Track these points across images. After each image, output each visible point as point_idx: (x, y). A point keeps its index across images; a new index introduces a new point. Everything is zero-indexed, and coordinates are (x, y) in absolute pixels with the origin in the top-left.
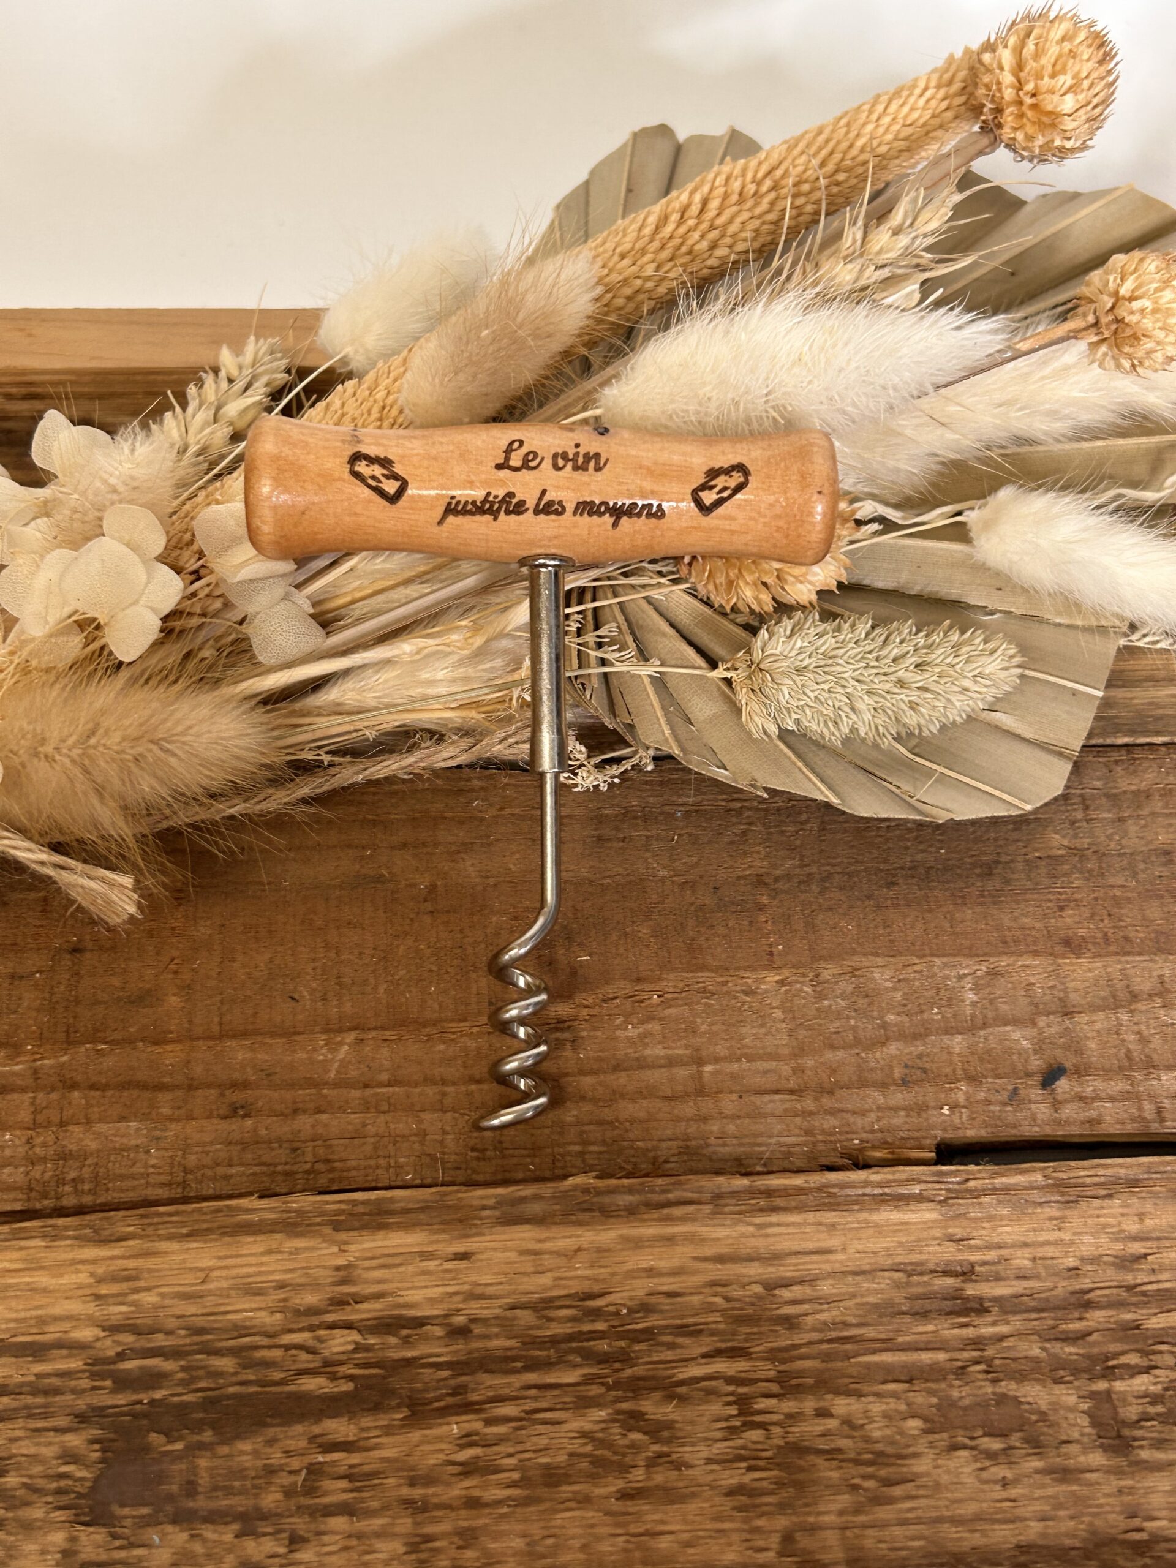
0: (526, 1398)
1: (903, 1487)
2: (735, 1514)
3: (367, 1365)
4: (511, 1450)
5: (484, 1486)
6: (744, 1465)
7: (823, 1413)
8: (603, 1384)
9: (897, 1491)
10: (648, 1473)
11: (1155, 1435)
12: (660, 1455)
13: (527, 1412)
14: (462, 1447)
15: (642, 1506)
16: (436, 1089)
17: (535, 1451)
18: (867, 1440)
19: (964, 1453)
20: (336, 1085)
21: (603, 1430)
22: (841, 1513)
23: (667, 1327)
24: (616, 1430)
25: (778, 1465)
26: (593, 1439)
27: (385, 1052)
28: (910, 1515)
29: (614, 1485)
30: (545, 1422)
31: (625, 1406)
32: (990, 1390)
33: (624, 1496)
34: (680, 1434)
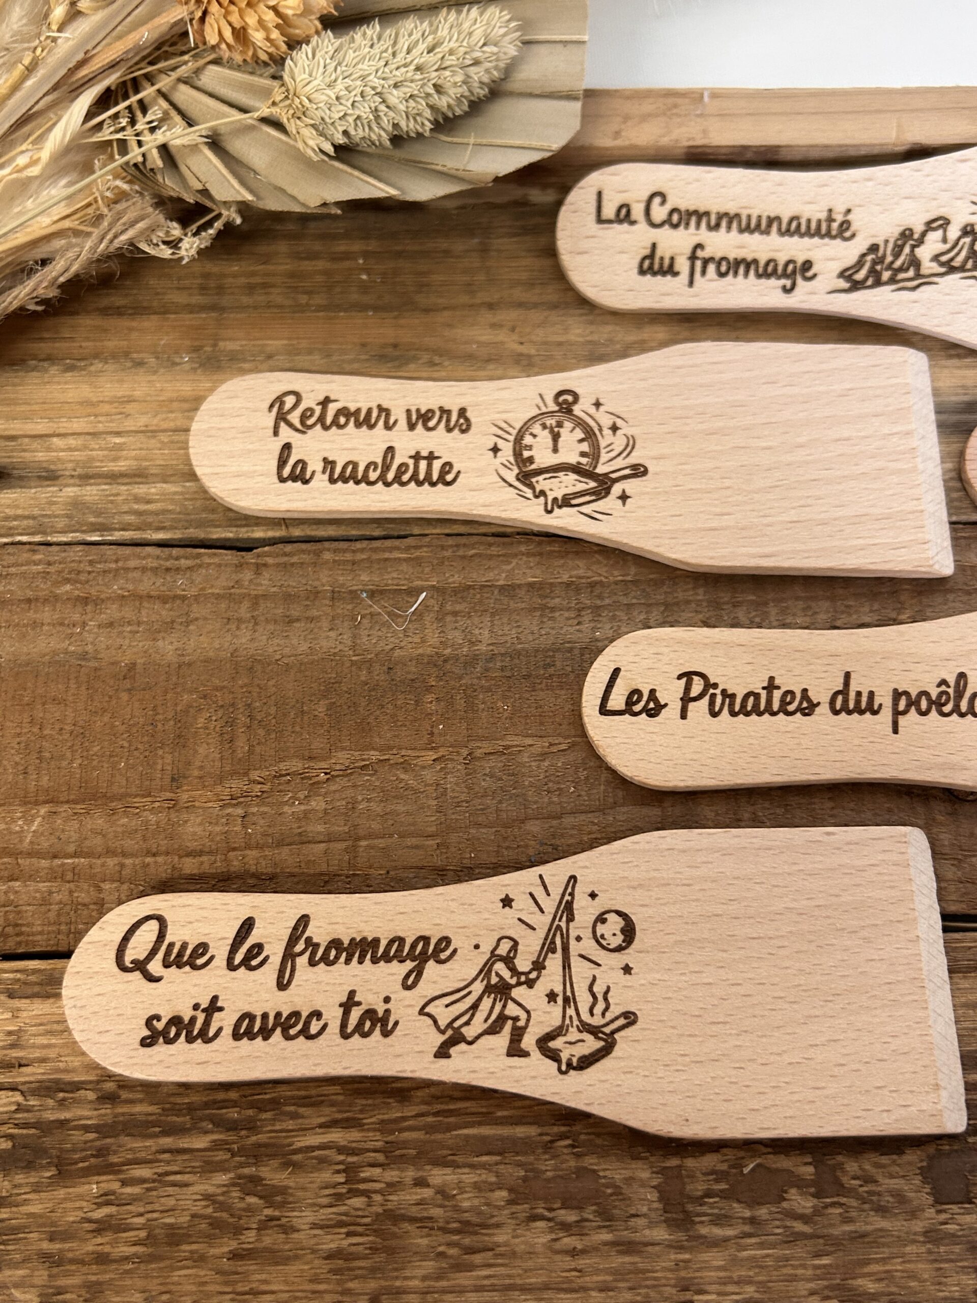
0: (161, 1161)
1: (483, 1255)
2: (329, 1276)
3: (26, 1125)
4: (142, 1210)
5: (114, 1243)
6: (344, 1230)
7: (421, 1183)
8: (229, 1150)
9: (478, 1259)
10: (259, 1235)
11: (716, 1211)
12: (271, 1219)
13: (160, 1175)
14: (99, 1205)
15: (250, 1266)
16: (116, 860)
17: (162, 1212)
18: (457, 1209)
19: (541, 1224)
20: (30, 854)
21: (223, 1194)
22: (424, 1278)
23: (293, 1098)
24: (235, 1193)
25: (375, 1231)
26: (214, 1202)
27: (76, 825)
28: (486, 1282)
29: (229, 1245)
30: (174, 1184)
31: (246, 1171)
32: (572, 1163)
33: (235, 1256)
34: (291, 1199)
